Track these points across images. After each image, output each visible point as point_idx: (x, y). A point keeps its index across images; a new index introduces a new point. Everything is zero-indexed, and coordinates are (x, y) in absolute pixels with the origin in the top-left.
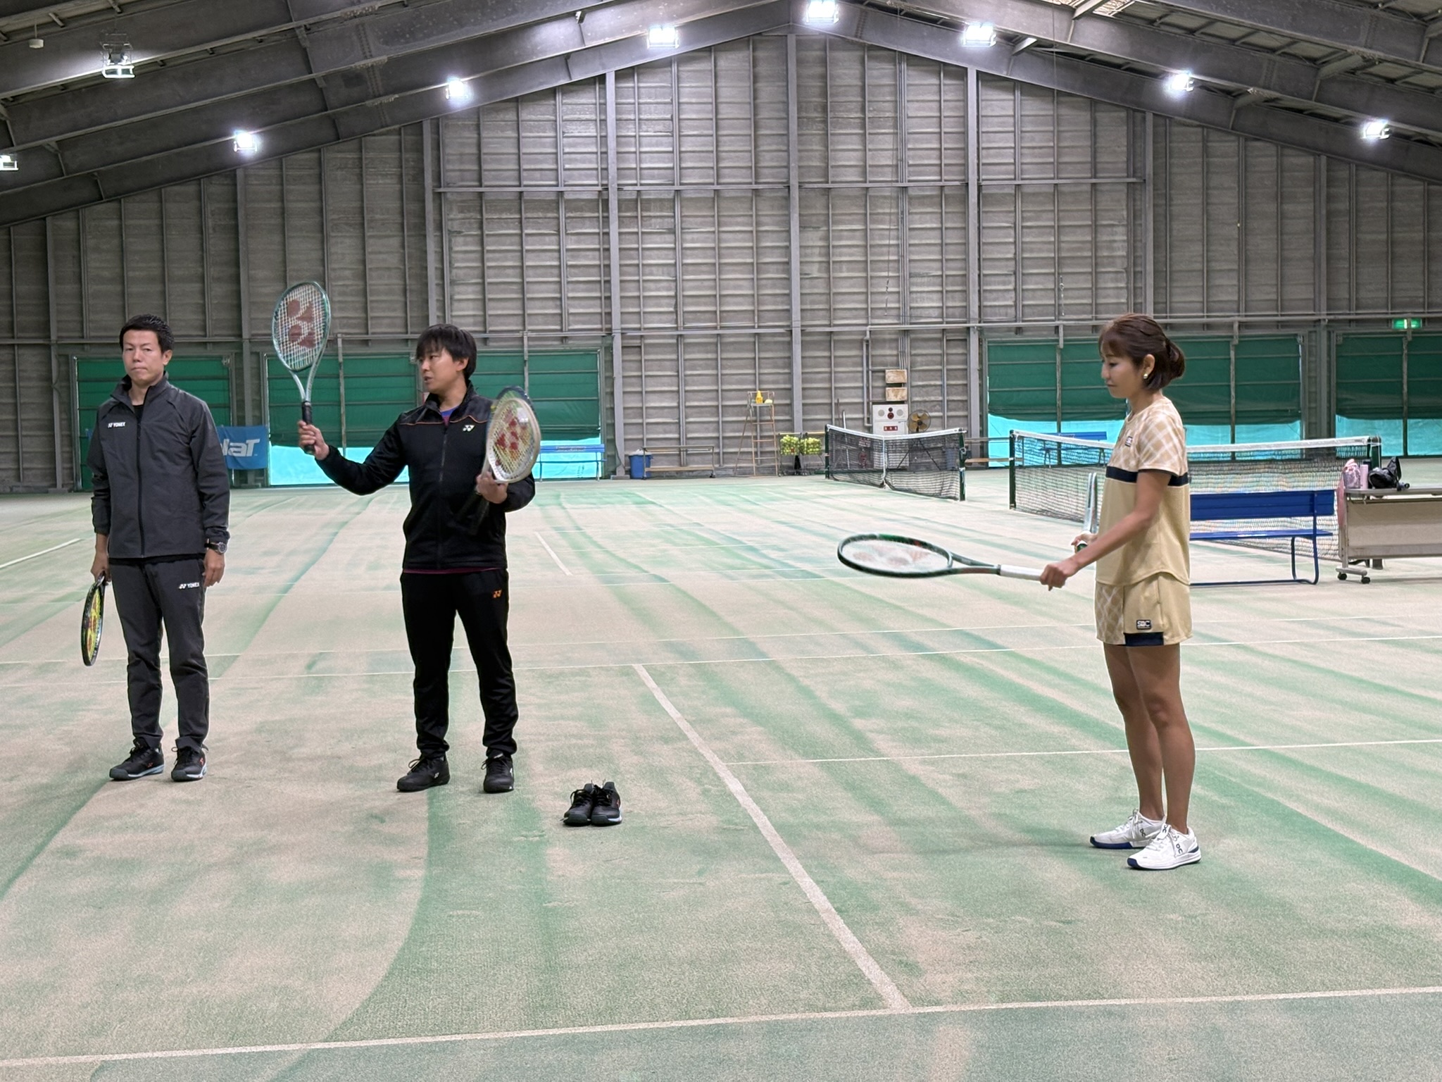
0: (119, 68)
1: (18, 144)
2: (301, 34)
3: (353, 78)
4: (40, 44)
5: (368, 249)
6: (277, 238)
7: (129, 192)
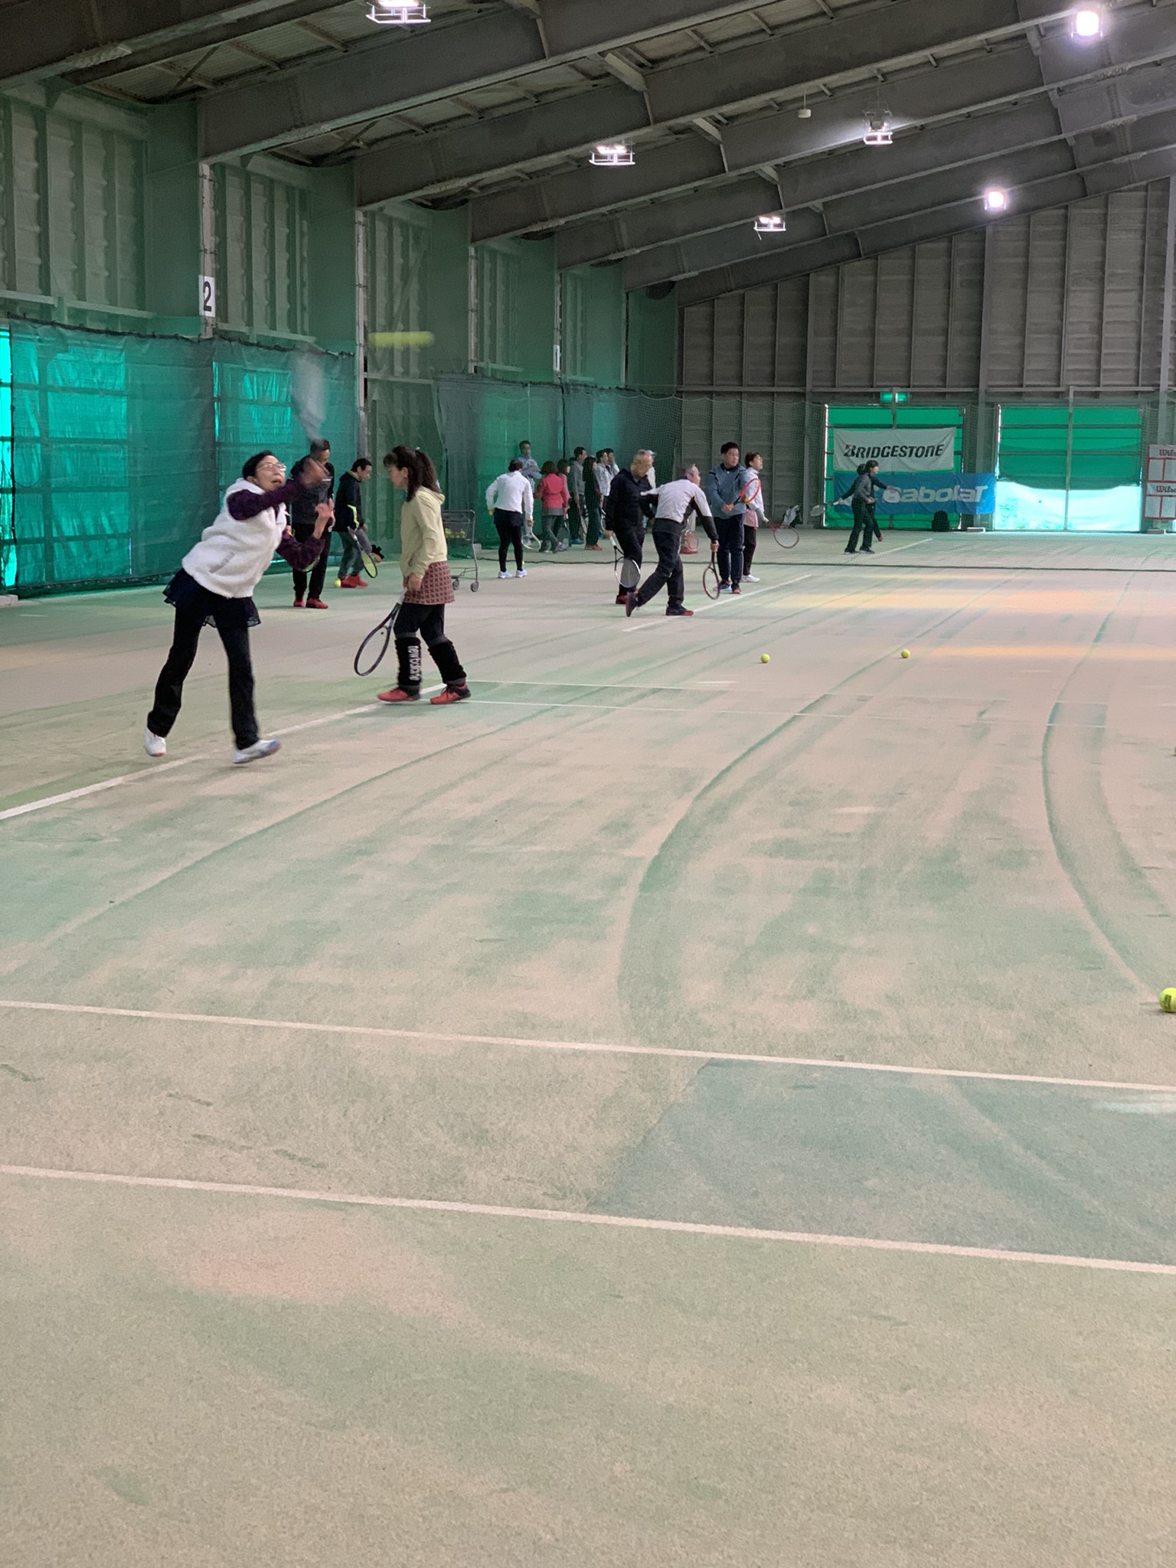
0: (879, 134)
1: (786, 207)
2: (1054, 96)
3: (1103, 137)
4: (808, 113)
5: (1106, 303)
6: (1019, 292)
7: (885, 250)
